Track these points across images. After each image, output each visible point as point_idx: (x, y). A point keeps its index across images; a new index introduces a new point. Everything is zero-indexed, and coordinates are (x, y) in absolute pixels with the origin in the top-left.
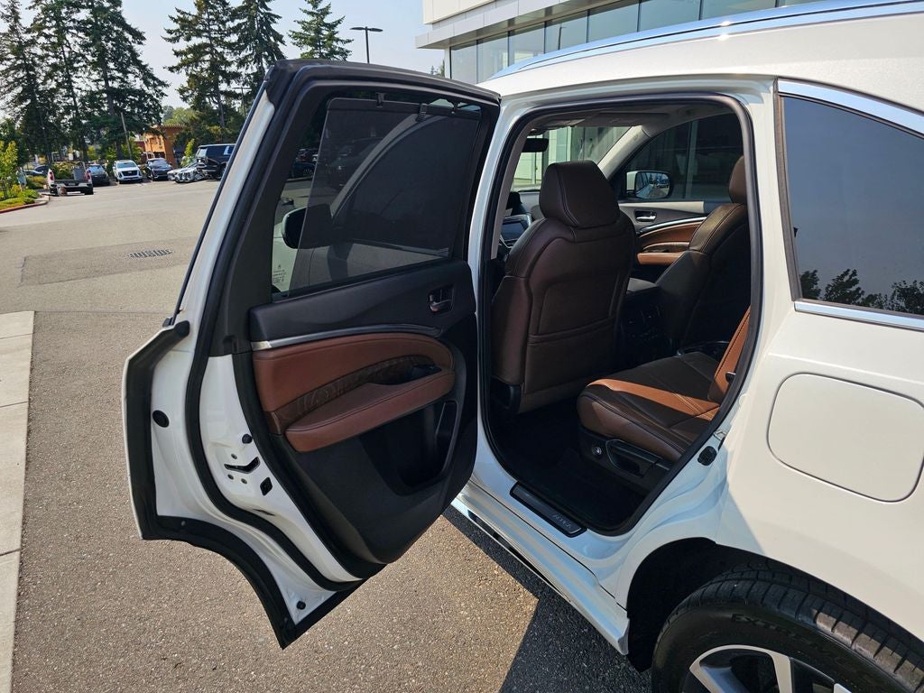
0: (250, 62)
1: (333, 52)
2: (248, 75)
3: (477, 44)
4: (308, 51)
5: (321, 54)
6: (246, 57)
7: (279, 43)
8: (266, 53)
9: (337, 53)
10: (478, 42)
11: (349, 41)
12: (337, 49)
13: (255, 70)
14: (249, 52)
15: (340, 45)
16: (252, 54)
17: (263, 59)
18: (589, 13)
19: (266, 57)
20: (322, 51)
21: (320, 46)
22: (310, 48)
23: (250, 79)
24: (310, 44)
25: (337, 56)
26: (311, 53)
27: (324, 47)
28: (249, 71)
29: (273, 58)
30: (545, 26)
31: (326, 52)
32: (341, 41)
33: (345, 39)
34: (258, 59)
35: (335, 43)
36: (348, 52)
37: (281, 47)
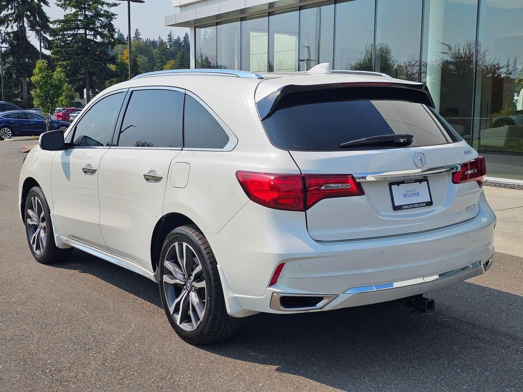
0: (11, 21)
1: (98, 15)
2: (8, 34)
3: (217, 25)
4: (72, 13)
5: (86, 16)
6: (7, 16)
7: (42, 4)
8: (28, 13)
9: (103, 16)
10: (217, 24)
11: (115, 5)
12: (102, 12)
13: (15, 29)
14: (10, 12)
15: (105, 8)
16: (14, 13)
17: (25, 19)
18: (301, 8)
19: (28, 17)
20: (87, 13)
21: (85, 8)
22: (74, 10)
23: (10, 37)
24: (75, 7)
25: (102, 19)
26: (75, 15)
27: (89, 9)
28: (9, 30)
29: (35, 18)
30: (269, 16)
31: (91, 14)
32: (108, 4)
33: (111, 3)
34: (19, 18)
35: (100, 6)
36: (113, 15)
37: (44, 8)
